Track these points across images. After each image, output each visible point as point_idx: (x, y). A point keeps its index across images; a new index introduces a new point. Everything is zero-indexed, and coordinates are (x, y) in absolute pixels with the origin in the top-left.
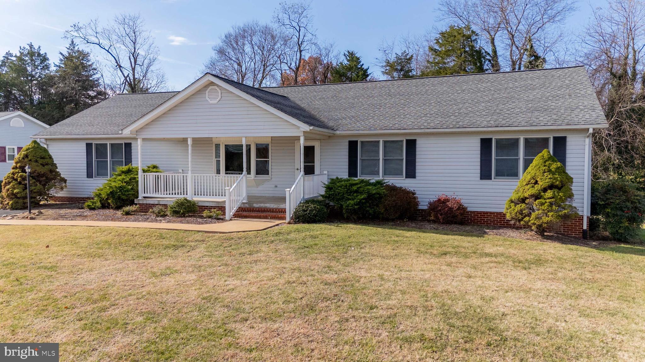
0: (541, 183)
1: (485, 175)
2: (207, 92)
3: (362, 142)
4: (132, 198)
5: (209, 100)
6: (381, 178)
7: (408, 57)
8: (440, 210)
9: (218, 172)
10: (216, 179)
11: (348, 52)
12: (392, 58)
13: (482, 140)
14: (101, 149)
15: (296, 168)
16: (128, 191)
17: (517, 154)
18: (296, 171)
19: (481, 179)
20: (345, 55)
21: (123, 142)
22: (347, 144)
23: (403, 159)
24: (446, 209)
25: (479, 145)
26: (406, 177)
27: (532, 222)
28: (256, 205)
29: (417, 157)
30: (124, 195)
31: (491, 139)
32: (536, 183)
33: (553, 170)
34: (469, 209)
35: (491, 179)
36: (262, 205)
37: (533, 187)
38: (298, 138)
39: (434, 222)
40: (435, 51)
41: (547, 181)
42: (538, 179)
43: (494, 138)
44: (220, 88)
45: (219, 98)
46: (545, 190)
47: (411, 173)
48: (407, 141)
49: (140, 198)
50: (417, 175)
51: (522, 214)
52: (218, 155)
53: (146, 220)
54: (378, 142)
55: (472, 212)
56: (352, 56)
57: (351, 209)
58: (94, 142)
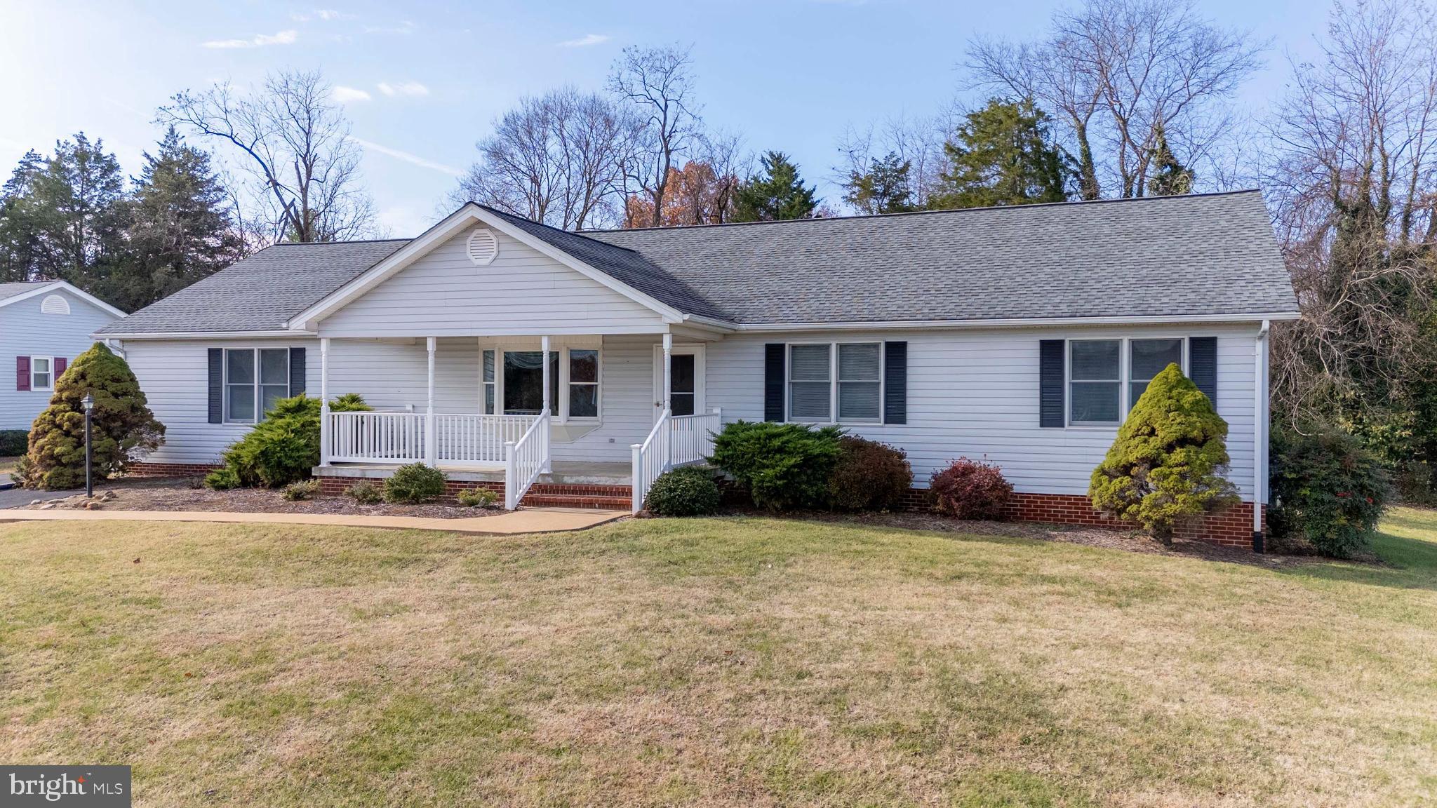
0: (1161, 434)
1: (1050, 416)
2: (469, 241)
3: (794, 347)
4: (307, 464)
5: (473, 258)
6: (833, 423)
7: (900, 165)
8: (956, 491)
9: (490, 409)
10: (485, 425)
11: (771, 154)
12: (865, 168)
13: (1044, 344)
14: (240, 361)
15: (655, 401)
16: (298, 450)
17: (1116, 375)
18: (655, 407)
19: (1042, 425)
20: (763, 161)
21: (286, 346)
22: (763, 350)
23: (879, 383)
24: (968, 488)
25: (1037, 354)
26: (886, 422)
27: (1144, 514)
28: (569, 480)
29: (909, 378)
30: (290, 457)
31: (1061, 343)
32: (1152, 432)
33: (1186, 406)
34: (1016, 490)
35: (1063, 426)
36: (583, 480)
37: (1145, 441)
38: (658, 339)
39: (944, 515)
40: (959, 152)
41: (1174, 428)
42: (1156, 426)
43: (1068, 338)
44: (497, 233)
45: (494, 254)
46: (1170, 448)
47: (896, 414)
48: (888, 345)
49: (323, 464)
50: (909, 416)
51: (1123, 499)
52: (488, 375)
53: (337, 510)
54: (828, 347)
55: (1023, 496)
56: (778, 164)
57: (768, 487)
58: (225, 347)
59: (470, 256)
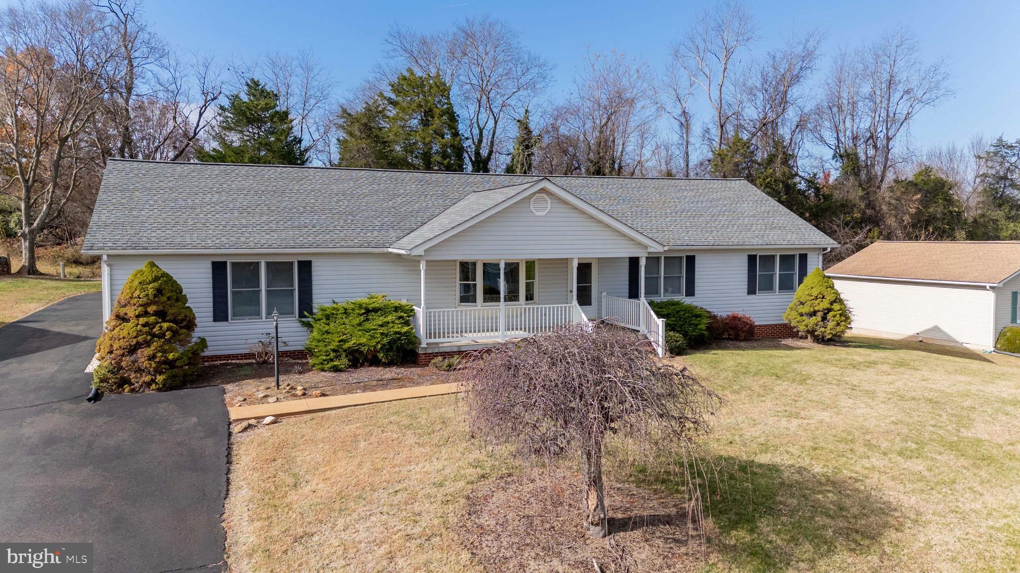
1: (751, 291)
2: (532, 200)
5: (534, 211)
6: (662, 297)
8: (742, 328)
13: (749, 256)
17: (774, 270)
18: (569, 293)
19: (748, 294)
21: (295, 260)
22: (628, 260)
23: (683, 276)
25: (747, 262)
26: (686, 294)
27: (829, 332)
29: (696, 273)
31: (756, 256)
32: (823, 297)
34: (756, 323)
35: (756, 294)
39: (729, 339)
40: (389, 100)
43: (758, 255)
44: (551, 196)
45: (548, 210)
46: (832, 304)
47: (690, 292)
48: (687, 257)
49: (424, 345)
50: (696, 292)
54: (660, 259)
58: (229, 260)
59: (533, 210)
